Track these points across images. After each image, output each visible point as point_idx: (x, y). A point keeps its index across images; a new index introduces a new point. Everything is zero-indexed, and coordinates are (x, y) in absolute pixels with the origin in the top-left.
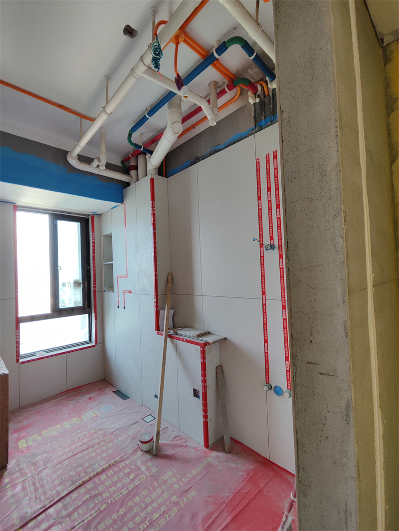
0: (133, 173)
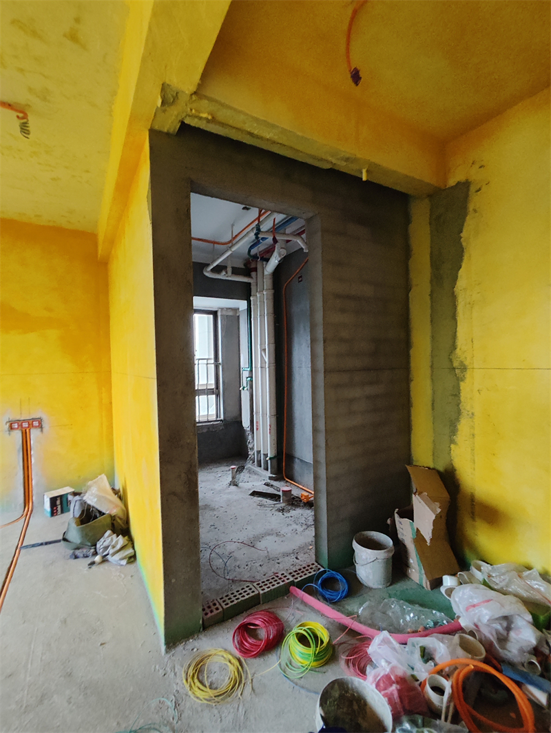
0: (253, 274)
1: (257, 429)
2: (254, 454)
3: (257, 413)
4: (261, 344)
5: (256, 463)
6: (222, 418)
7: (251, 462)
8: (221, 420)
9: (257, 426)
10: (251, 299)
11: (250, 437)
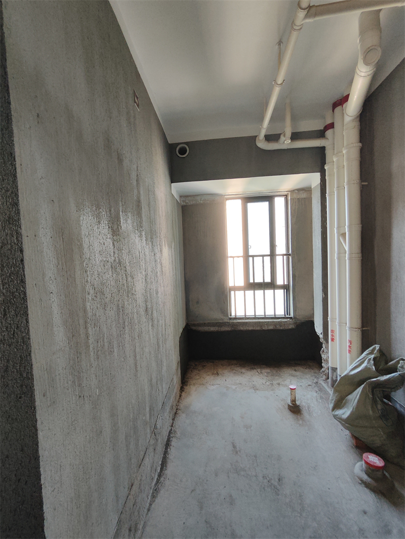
0: (329, 133)
1: (332, 340)
2: (328, 369)
3: (332, 319)
4: (339, 227)
5: (330, 380)
6: (292, 315)
7: (324, 377)
8: (291, 318)
9: (332, 335)
10: (326, 167)
11: (324, 346)
